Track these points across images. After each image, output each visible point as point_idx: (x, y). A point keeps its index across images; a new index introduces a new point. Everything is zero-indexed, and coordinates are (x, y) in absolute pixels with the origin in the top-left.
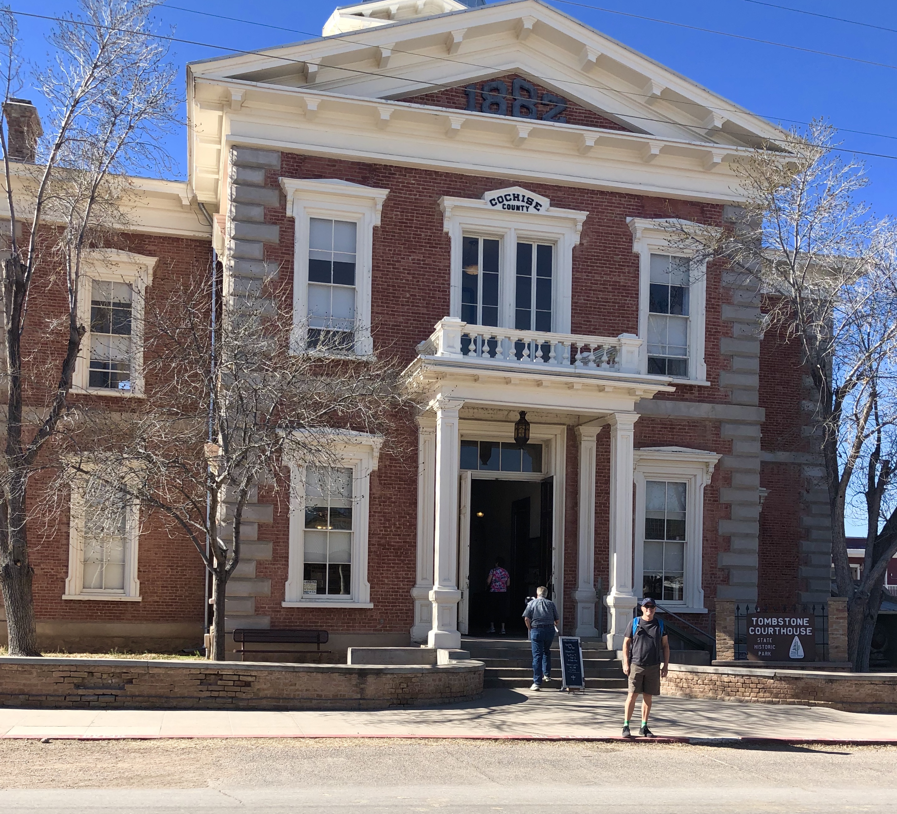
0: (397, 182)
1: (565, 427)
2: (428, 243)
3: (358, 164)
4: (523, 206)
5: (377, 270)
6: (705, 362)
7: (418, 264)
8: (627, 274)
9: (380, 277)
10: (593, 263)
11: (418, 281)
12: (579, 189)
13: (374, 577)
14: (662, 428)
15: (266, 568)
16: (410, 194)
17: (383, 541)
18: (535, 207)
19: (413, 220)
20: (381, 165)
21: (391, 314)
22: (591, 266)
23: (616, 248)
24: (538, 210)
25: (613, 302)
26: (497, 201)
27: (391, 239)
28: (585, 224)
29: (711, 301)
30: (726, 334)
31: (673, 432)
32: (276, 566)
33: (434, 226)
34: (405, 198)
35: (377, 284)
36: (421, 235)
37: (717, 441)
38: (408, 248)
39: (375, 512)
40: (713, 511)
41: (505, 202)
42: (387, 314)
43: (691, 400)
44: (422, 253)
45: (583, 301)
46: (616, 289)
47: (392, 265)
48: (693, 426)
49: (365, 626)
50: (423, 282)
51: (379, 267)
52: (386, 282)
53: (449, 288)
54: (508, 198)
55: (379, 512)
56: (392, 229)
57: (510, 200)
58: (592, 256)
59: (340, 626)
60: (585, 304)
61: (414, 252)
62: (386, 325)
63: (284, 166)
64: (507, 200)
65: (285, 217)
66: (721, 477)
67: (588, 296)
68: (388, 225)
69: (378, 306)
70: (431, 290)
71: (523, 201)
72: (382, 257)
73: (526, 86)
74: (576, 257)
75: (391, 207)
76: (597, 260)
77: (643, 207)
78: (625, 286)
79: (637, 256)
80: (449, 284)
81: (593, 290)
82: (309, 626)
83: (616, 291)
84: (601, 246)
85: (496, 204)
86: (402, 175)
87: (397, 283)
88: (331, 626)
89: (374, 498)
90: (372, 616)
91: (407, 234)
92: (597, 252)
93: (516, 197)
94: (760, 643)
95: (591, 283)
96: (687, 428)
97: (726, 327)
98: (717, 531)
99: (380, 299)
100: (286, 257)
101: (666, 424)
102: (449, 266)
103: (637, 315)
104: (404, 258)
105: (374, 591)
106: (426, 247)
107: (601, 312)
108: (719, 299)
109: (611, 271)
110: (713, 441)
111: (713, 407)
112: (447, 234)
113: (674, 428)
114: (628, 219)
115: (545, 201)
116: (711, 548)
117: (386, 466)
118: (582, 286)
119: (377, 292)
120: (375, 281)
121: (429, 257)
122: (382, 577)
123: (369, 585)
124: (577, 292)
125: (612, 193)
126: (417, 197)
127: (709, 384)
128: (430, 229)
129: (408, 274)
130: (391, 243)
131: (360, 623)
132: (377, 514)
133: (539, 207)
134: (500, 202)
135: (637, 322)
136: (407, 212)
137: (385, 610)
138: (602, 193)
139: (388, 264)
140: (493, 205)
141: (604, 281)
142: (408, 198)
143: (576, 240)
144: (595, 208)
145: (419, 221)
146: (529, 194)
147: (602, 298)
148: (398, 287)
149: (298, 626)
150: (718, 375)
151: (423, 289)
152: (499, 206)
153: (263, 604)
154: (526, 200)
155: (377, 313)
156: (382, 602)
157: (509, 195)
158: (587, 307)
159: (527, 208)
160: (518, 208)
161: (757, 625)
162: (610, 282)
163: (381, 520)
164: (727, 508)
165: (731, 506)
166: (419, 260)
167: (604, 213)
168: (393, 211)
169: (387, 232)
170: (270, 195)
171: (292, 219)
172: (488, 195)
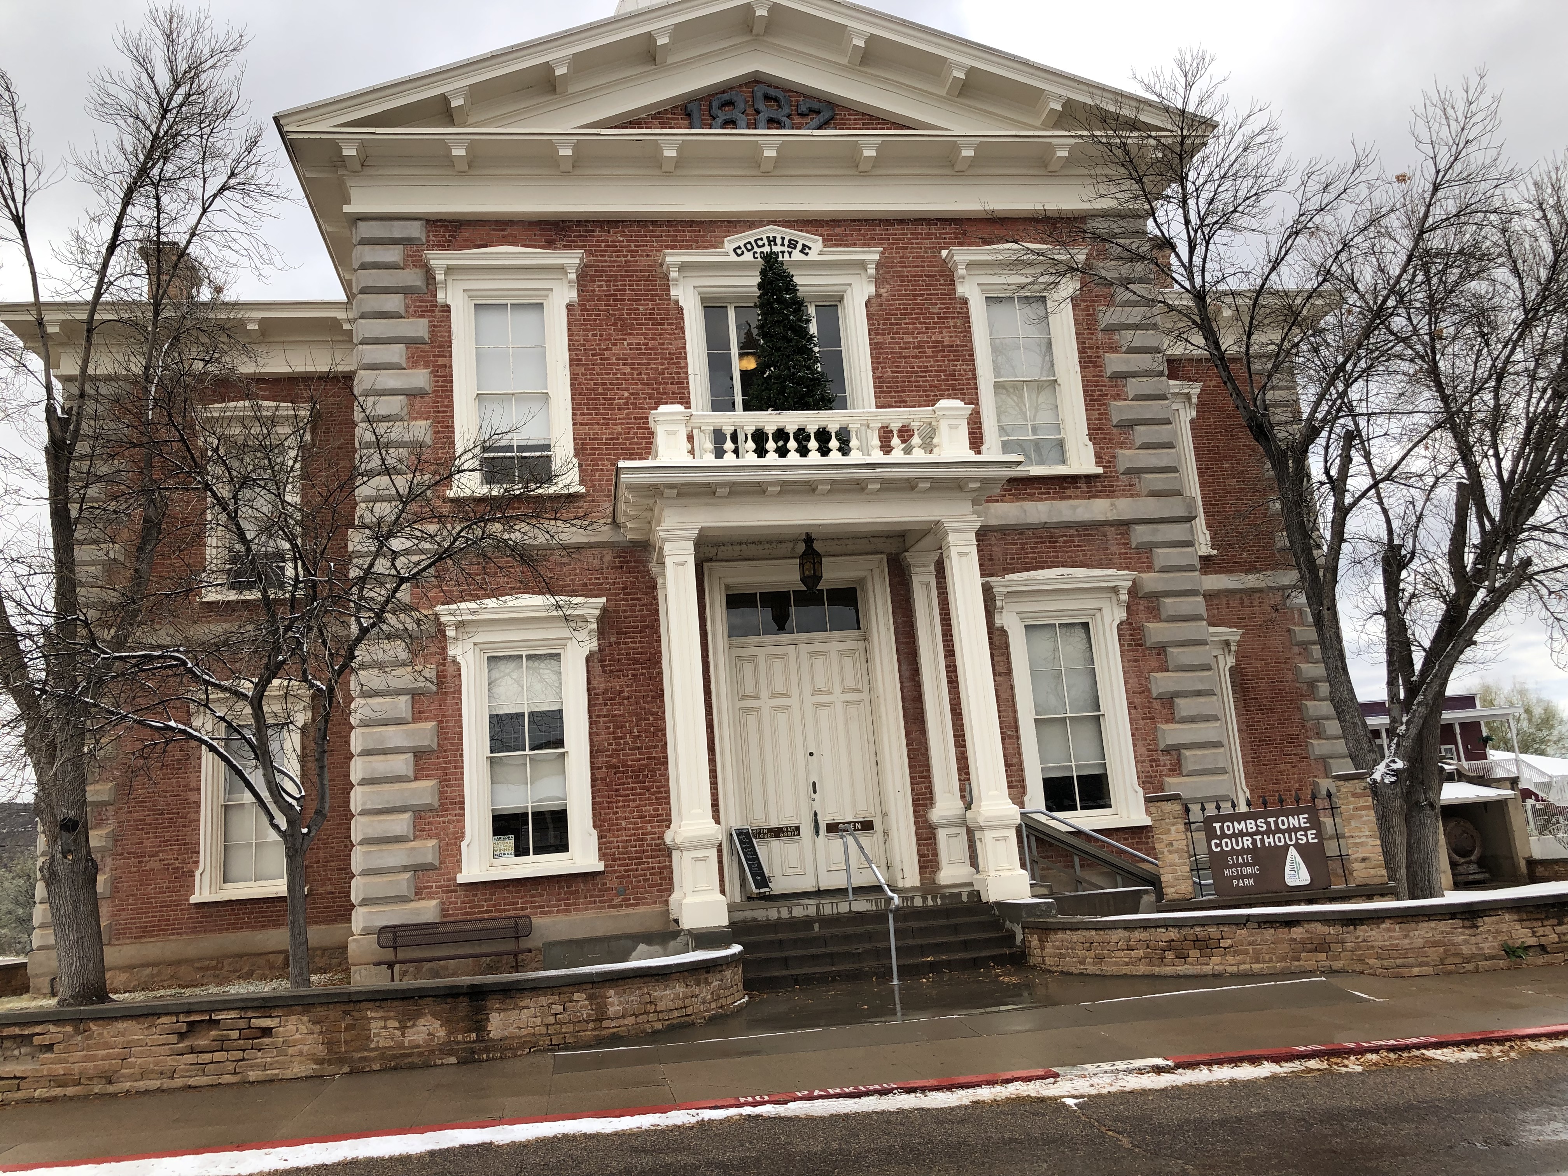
0: (598, 241)
1: (884, 557)
2: (650, 319)
3: (539, 224)
4: (783, 252)
5: (578, 365)
6: (1090, 439)
7: (637, 349)
8: (952, 329)
9: (583, 374)
10: (900, 319)
11: (640, 374)
12: (867, 222)
13: (604, 820)
14: (1036, 543)
15: (429, 823)
16: (618, 256)
17: (614, 760)
18: (801, 251)
19: (625, 290)
20: (570, 221)
21: (603, 424)
22: (898, 325)
23: (931, 294)
24: (807, 254)
25: (936, 371)
26: (743, 249)
27: (595, 320)
28: (879, 265)
29: (1086, 353)
30: (1117, 397)
31: (1055, 547)
32: (446, 819)
33: (657, 295)
34: (611, 261)
35: (579, 384)
36: (638, 309)
37: (1126, 553)
38: (621, 330)
39: (598, 716)
40: (1137, 661)
41: (756, 249)
42: (598, 424)
43: (1077, 498)
44: (642, 334)
45: (890, 374)
46: (939, 352)
47: (599, 355)
48: (1085, 535)
49: (595, 902)
50: (648, 374)
51: (581, 360)
53: (687, 378)
54: (760, 243)
55: (605, 716)
56: (596, 305)
57: (764, 245)
58: (897, 309)
59: (554, 906)
60: (893, 377)
61: (630, 334)
62: (596, 439)
63: (429, 238)
64: (759, 247)
65: (436, 306)
66: (1141, 607)
67: (897, 367)
68: (588, 301)
69: (582, 414)
70: (660, 384)
71: (783, 245)
72: (584, 345)
74: (873, 314)
75: (591, 276)
76: (905, 314)
77: (966, 234)
78: (952, 346)
79: (965, 302)
80: (687, 373)
81: (905, 357)
82: (504, 911)
83: (939, 355)
84: (908, 295)
85: (743, 253)
86: (605, 231)
87: (609, 379)
88: (540, 907)
89: (596, 694)
90: (604, 884)
91: (619, 310)
92: (904, 304)
93: (772, 241)
95: (901, 348)
96: (1076, 539)
97: (1116, 386)
99: (585, 404)
101: (1042, 537)
102: (685, 348)
103: (976, 384)
104: (616, 345)
106: (648, 324)
107: (920, 386)
108: (1098, 348)
109: (927, 328)
110: (1120, 554)
111: (1112, 505)
112: (677, 302)
113: (1056, 542)
114: (945, 253)
115: (815, 242)
116: (1143, 719)
117: (610, 645)
118: (887, 353)
119: (580, 394)
120: (576, 379)
121: (653, 339)
122: (617, 819)
123: (595, 833)
124: (880, 363)
125: (916, 222)
126: (629, 258)
127: (1100, 470)
128: (651, 300)
129: (624, 364)
130: (596, 325)
131: (586, 897)
132: (602, 720)
133: (807, 250)
134: (749, 250)
135: (977, 394)
136: (615, 281)
137: (626, 871)
138: (901, 222)
139: (593, 355)
140: (738, 255)
141: (919, 342)
142: (614, 261)
143: (870, 289)
144: (894, 244)
145: (633, 290)
146: (790, 233)
147: (919, 367)
148: (611, 384)
149: (486, 912)
150: (1114, 457)
151: (647, 384)
152: (748, 256)
153: (428, 882)
154: (786, 242)
155: (581, 424)
156: (619, 859)
157: (761, 239)
158: (897, 382)
159: (790, 253)
160: (777, 255)
161: (1223, 836)
162: (928, 342)
163: (609, 728)
164: (1159, 653)
165: (1164, 651)
166: (639, 344)
168: (594, 281)
169: (588, 310)
170: (412, 278)
171: (447, 309)
172: (730, 243)
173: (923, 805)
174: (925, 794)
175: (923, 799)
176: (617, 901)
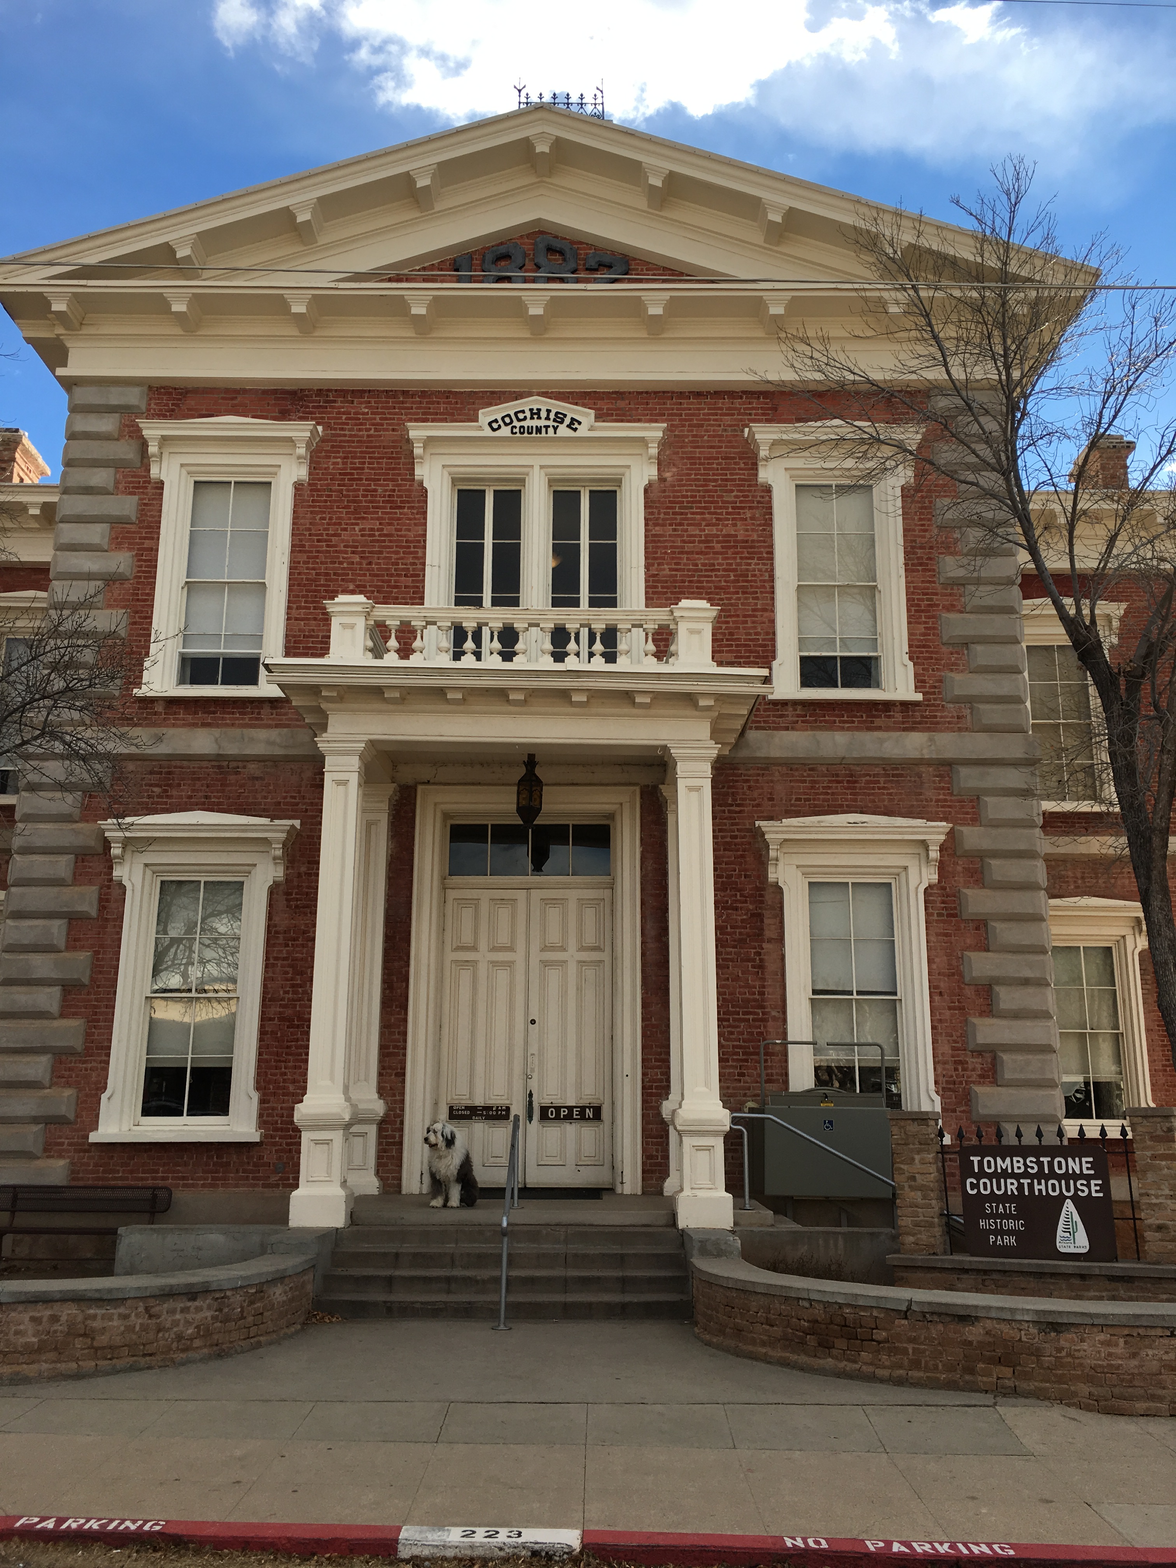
0: (339, 413)
1: (637, 789)
2: (388, 502)
3: (275, 392)
4: (547, 427)
5: (300, 551)
6: (911, 659)
7: (370, 536)
8: (749, 521)
9: (304, 563)
10: (686, 507)
11: (370, 563)
12: (655, 393)
13: (269, 1082)
14: (830, 782)
15: (70, 1069)
16: (360, 430)
17: (289, 1012)
18: (569, 426)
19: (363, 469)
20: (309, 390)
21: (321, 620)
22: (682, 514)
23: (727, 480)
24: (575, 430)
25: (724, 570)
26: (501, 422)
27: (326, 501)
28: (663, 444)
29: (915, 553)
30: (950, 608)
31: (855, 788)
32: (89, 1066)
33: (399, 475)
34: (351, 436)
35: (299, 574)
36: (376, 491)
37: (945, 800)
38: (352, 513)
39: (276, 959)
40: (946, 935)
41: (515, 423)
42: (315, 619)
43: (888, 729)
44: (378, 519)
45: (667, 572)
46: (730, 547)
47: (326, 541)
48: (893, 776)
49: (247, 1178)
50: (379, 564)
51: (304, 546)
52: (314, 569)
53: (424, 570)
54: (521, 416)
55: (284, 959)
56: (328, 485)
57: (525, 418)
58: (683, 497)
59: (200, 1179)
60: (671, 576)
61: (364, 518)
62: (312, 637)
63: (153, 406)
64: (519, 420)
65: (149, 482)
66: (959, 868)
67: (676, 564)
68: (320, 480)
69: (298, 608)
70: (392, 575)
71: (548, 418)
72: (310, 529)
73: (559, 245)
74: (654, 502)
75: (326, 451)
76: (692, 502)
77: (775, 409)
78: (747, 541)
79: (768, 490)
80: (424, 564)
81: (687, 553)
82: (142, 1179)
83: (730, 551)
84: (699, 480)
85: (500, 427)
86: (348, 402)
87: (333, 569)
88: (183, 1178)
89: (277, 932)
90: (261, 1158)
91: (355, 490)
92: (692, 491)
93: (535, 414)
94: (992, 1216)
95: (684, 542)
96: (882, 780)
97: (951, 595)
98: (961, 975)
99: (303, 596)
100: (147, 544)
101: (837, 775)
102: (425, 535)
103: (773, 587)
104: (345, 530)
105: (267, 1109)
106: (385, 508)
107: (703, 588)
108: (931, 548)
109: (717, 519)
110: (937, 801)
111: (931, 740)
112: (421, 483)
113: (856, 782)
114: (750, 428)
115: (586, 416)
116: (950, 1008)
117: (299, 875)
118: (666, 548)
119: (299, 585)
120: (296, 568)
121: (390, 524)
122: (284, 1081)
123: (256, 1096)
124: (655, 559)
125: (715, 392)
126: (372, 432)
127: (919, 697)
128: (392, 480)
129: (353, 552)
130: (326, 507)
131: (237, 1171)
132: (280, 963)
133: (576, 425)
134: (506, 424)
135: (773, 599)
136: (352, 458)
137: (287, 1144)
138: (698, 395)
139: (318, 541)
140: (494, 430)
141: (706, 536)
142: (355, 436)
143: (651, 472)
144: (686, 420)
145: (373, 469)
146: (557, 406)
147: (704, 565)
148: (335, 574)
149: (121, 1179)
150: (941, 681)
151: (377, 575)
152: (505, 431)
153: (60, 1137)
154: (552, 416)
155: (296, 619)
156: (282, 1130)
157: (523, 412)
158: (675, 581)
159: (555, 428)
160: (539, 430)
161: (982, 1174)
162: (718, 536)
163: (287, 973)
164: (977, 928)
165: (986, 925)
166: (372, 529)
167: (702, 426)
168: (329, 457)
169: (319, 490)
170: (125, 450)
171: (160, 485)
172: (485, 415)
173: (657, 1095)
174: (661, 1081)
175: (657, 1088)
176: (274, 1179)
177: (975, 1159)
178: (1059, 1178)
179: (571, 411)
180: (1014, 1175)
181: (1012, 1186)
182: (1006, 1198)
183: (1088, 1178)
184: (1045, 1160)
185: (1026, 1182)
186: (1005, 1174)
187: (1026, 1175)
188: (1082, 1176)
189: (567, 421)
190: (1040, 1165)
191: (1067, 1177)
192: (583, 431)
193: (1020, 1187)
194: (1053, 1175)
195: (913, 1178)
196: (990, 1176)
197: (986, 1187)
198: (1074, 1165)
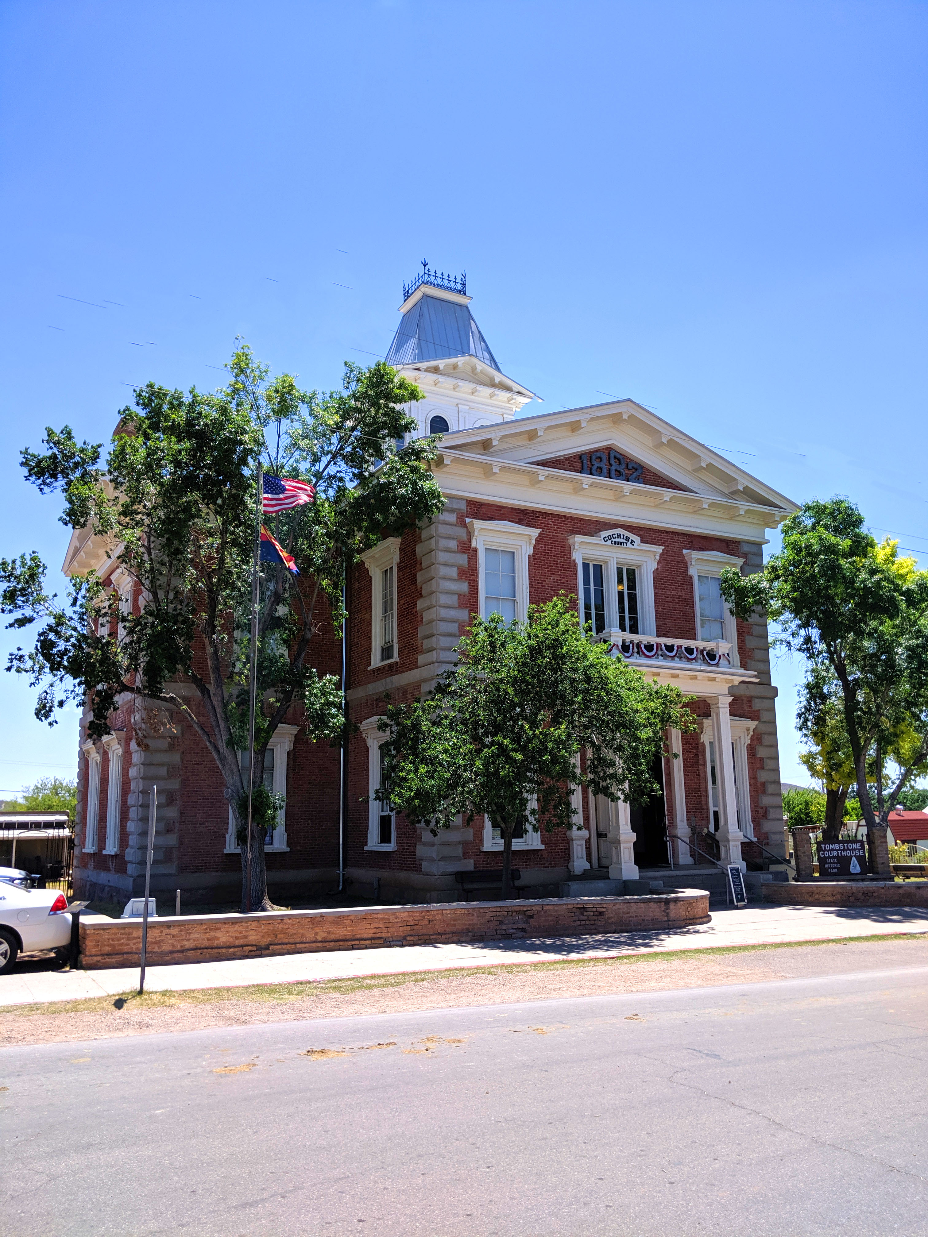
0: (541, 523)
2: (563, 567)
3: (516, 509)
4: (623, 542)
5: (532, 587)
8: (686, 591)
9: (534, 593)
10: (666, 582)
16: (549, 532)
18: (631, 543)
19: (552, 551)
20: (529, 510)
22: (664, 585)
23: (678, 571)
24: (632, 545)
25: (679, 611)
26: (607, 538)
27: (540, 565)
28: (660, 556)
30: (748, 633)
33: (566, 555)
34: (546, 534)
35: (532, 598)
36: (557, 562)
37: (750, 711)
38: (550, 571)
40: (753, 764)
41: (612, 539)
44: (559, 575)
45: (661, 609)
46: (680, 601)
47: (541, 583)
48: (735, 700)
49: (538, 864)
52: (538, 596)
53: (578, 600)
54: (614, 536)
56: (540, 557)
57: (616, 538)
60: (662, 611)
61: (554, 574)
63: (469, 510)
64: (614, 538)
65: (471, 548)
66: (755, 739)
67: (664, 605)
68: (537, 554)
71: (623, 539)
72: (535, 577)
73: (618, 456)
74: (657, 578)
75: (540, 541)
76: (668, 580)
77: (692, 542)
78: (686, 599)
80: (578, 598)
81: (667, 602)
83: (680, 603)
84: (670, 570)
85: (607, 540)
86: (544, 518)
87: (544, 597)
88: (522, 866)
90: (543, 856)
91: (549, 561)
92: (667, 575)
93: (619, 536)
94: (829, 863)
95: (665, 597)
97: (748, 628)
98: (757, 779)
100: (472, 578)
102: (577, 584)
103: (695, 620)
104: (548, 579)
105: (543, 836)
106: (562, 570)
107: (673, 617)
109: (676, 588)
110: (748, 711)
111: (747, 687)
112: (574, 561)
114: (685, 551)
115: (637, 539)
116: (755, 792)
118: (660, 599)
120: (531, 595)
121: (563, 578)
126: (554, 534)
128: (563, 558)
129: (551, 589)
130: (540, 567)
131: (534, 861)
133: (633, 543)
134: (609, 540)
135: (695, 623)
138: (667, 532)
140: (605, 541)
141: (673, 595)
142: (548, 535)
143: (654, 566)
144: (663, 543)
145: (556, 552)
146: (627, 534)
147: (672, 608)
149: (494, 866)
150: (746, 663)
152: (609, 542)
153: (468, 849)
154: (625, 538)
156: (549, 844)
157: (615, 534)
158: (664, 614)
159: (626, 544)
160: (621, 543)
161: (825, 850)
162: (676, 596)
166: (557, 580)
167: (669, 546)
168: (539, 544)
169: (537, 560)
170: (461, 532)
171: (476, 550)
172: (602, 535)
176: (547, 864)
177: (823, 846)
178: (850, 850)
179: (632, 537)
180: (835, 850)
181: (835, 853)
182: (833, 857)
183: (859, 850)
184: (846, 845)
185: (839, 852)
186: (833, 850)
187: (839, 850)
188: (857, 849)
189: (630, 541)
190: (844, 846)
191: (852, 850)
192: (635, 546)
193: (838, 854)
194: (848, 849)
195: (804, 852)
196: (828, 851)
197: (827, 854)
198: (855, 846)
